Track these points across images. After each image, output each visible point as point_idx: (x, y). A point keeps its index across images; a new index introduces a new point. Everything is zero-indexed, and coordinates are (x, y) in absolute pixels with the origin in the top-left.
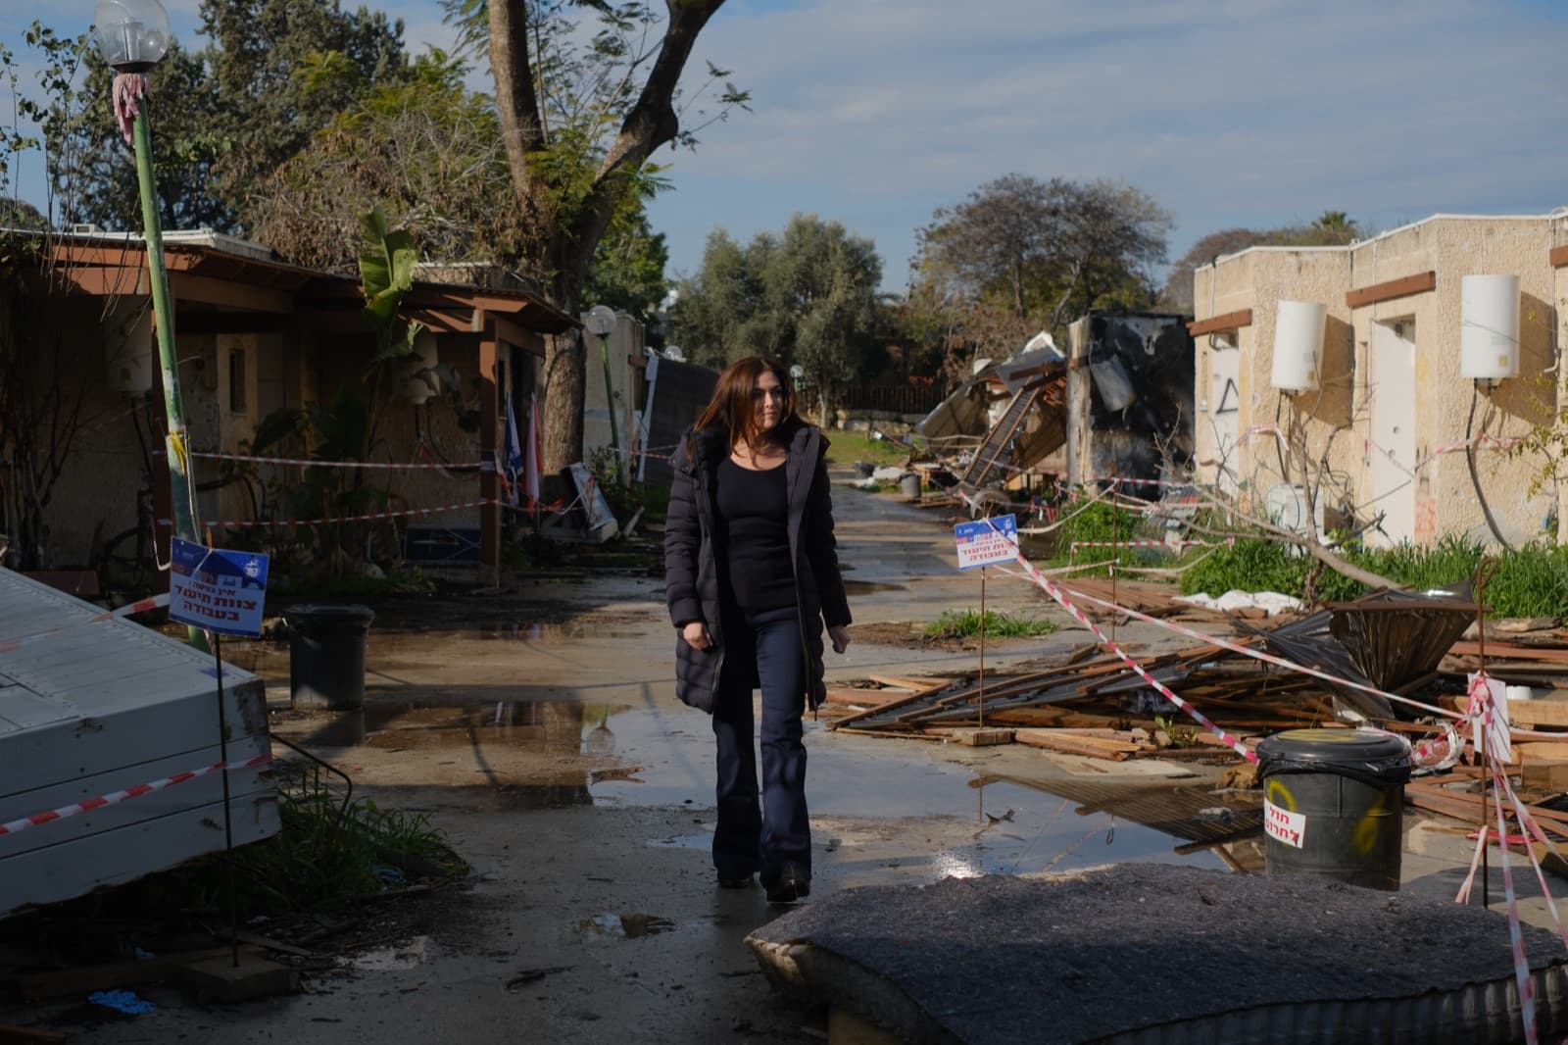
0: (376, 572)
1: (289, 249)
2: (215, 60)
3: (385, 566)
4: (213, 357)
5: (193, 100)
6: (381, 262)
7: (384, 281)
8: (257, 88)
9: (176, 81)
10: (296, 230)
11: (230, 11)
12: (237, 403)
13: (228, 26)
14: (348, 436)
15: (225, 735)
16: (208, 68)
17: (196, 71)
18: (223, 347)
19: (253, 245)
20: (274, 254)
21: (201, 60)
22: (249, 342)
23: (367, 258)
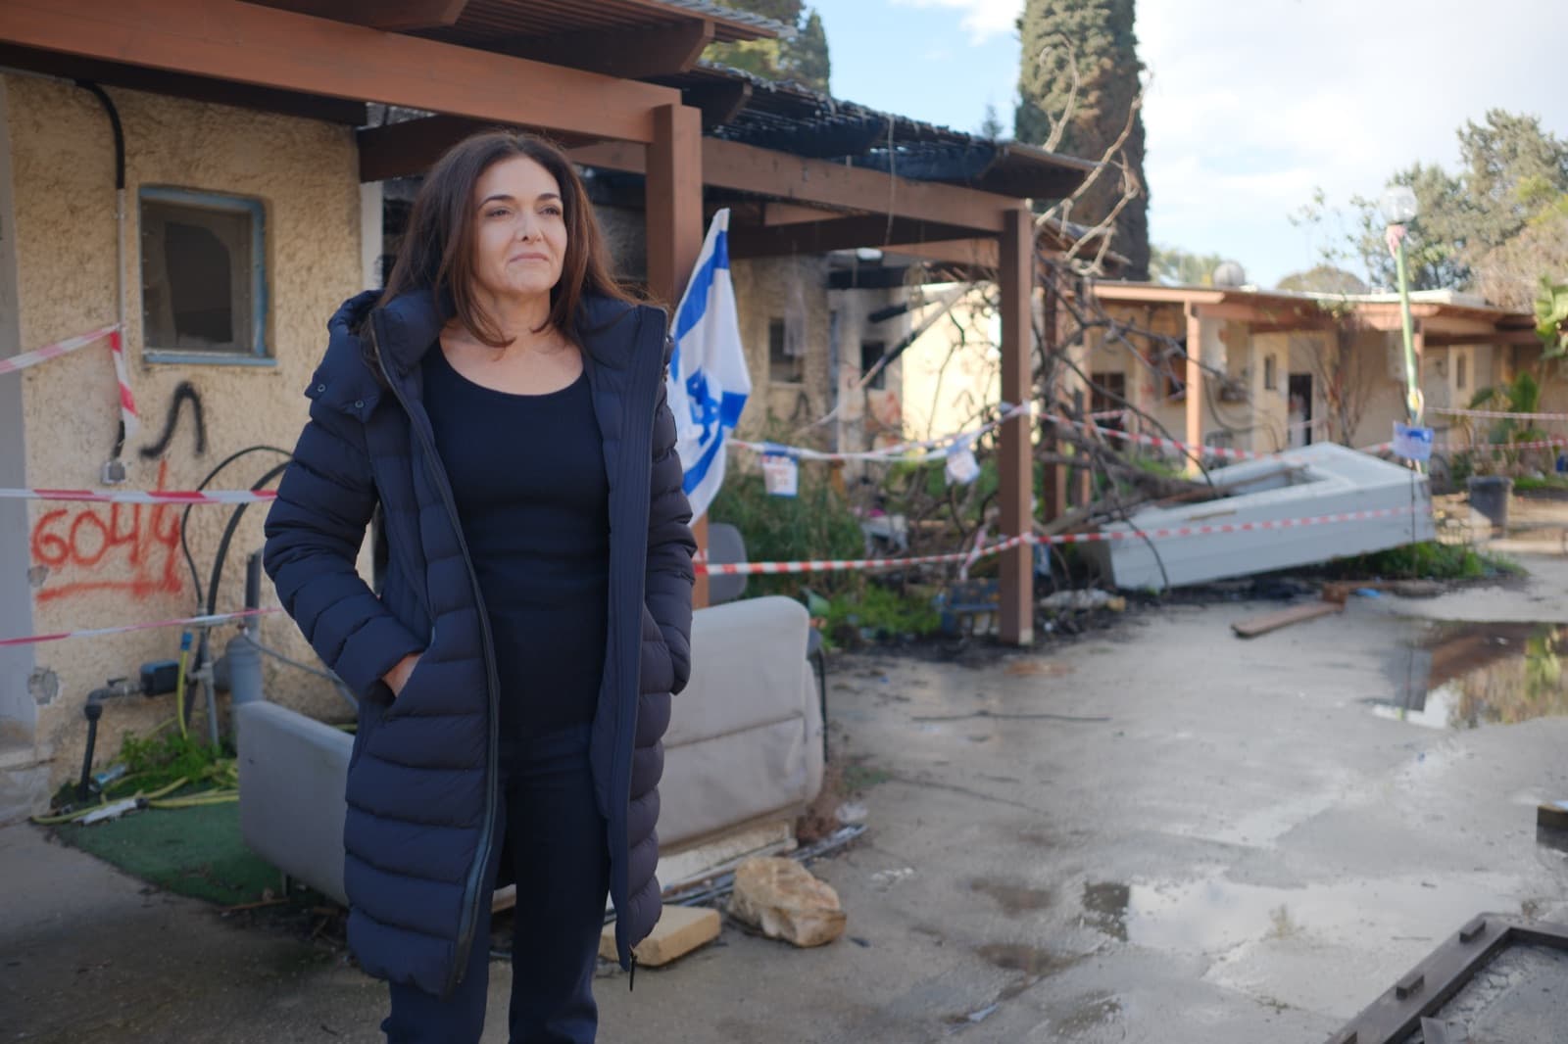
0: (1540, 476)
1: (1496, 300)
2: (1469, 179)
3: (1545, 473)
4: (1446, 359)
5: (1454, 205)
6: (1548, 303)
7: (1549, 313)
8: (1495, 195)
9: (1442, 195)
10: (1500, 285)
11: (1480, 148)
12: (1460, 383)
13: (1479, 156)
14: (1525, 398)
15: (1413, 498)
16: (1464, 185)
17: (1455, 187)
18: (1453, 353)
19: (1473, 300)
20: (1487, 303)
21: (1459, 180)
22: (1469, 351)
23: (1541, 301)
